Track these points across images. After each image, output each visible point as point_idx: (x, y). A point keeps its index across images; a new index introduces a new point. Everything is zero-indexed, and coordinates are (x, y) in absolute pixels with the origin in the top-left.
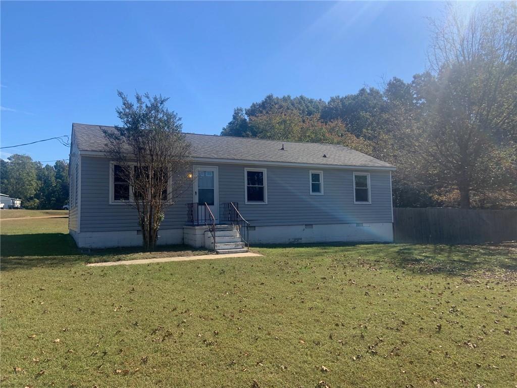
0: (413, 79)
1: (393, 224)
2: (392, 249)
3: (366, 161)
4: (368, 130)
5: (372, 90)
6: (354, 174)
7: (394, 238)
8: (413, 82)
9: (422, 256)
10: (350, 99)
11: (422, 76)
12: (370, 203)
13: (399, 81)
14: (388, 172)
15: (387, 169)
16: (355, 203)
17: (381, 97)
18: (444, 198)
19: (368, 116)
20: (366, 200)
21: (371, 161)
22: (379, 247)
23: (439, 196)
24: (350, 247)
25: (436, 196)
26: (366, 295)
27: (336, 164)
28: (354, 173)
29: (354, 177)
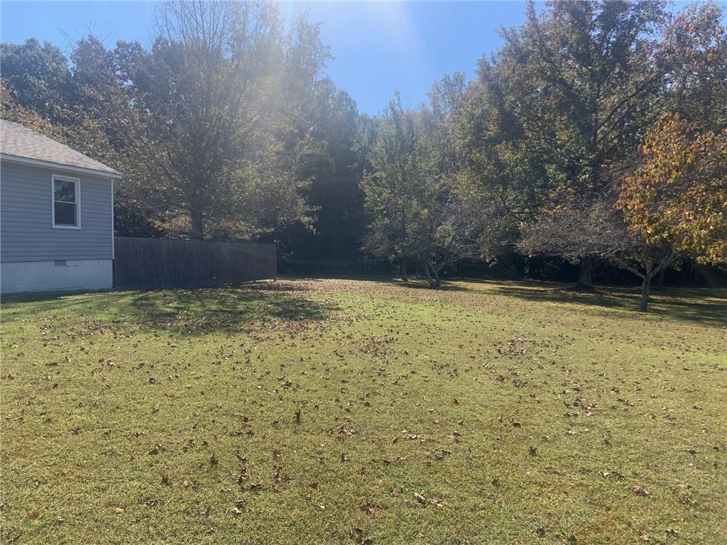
0: (117, 47)
1: (114, 261)
2: (122, 301)
3: (73, 158)
4: (65, 108)
5: (48, 45)
6: (54, 177)
7: (114, 283)
8: (116, 52)
9: (171, 307)
10: (10, 50)
11: (129, 46)
12: (80, 228)
13: (97, 43)
14: (109, 180)
15: (107, 175)
16: (54, 226)
17: (64, 59)
18: (166, 226)
19: (43, 86)
20: (73, 222)
21: (80, 159)
22: (101, 298)
23: (161, 223)
24: (52, 302)
25: (158, 223)
26: (152, 383)
27: (22, 155)
28: (53, 175)
29: (53, 182)
